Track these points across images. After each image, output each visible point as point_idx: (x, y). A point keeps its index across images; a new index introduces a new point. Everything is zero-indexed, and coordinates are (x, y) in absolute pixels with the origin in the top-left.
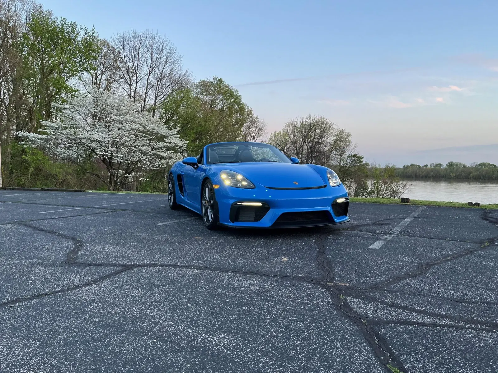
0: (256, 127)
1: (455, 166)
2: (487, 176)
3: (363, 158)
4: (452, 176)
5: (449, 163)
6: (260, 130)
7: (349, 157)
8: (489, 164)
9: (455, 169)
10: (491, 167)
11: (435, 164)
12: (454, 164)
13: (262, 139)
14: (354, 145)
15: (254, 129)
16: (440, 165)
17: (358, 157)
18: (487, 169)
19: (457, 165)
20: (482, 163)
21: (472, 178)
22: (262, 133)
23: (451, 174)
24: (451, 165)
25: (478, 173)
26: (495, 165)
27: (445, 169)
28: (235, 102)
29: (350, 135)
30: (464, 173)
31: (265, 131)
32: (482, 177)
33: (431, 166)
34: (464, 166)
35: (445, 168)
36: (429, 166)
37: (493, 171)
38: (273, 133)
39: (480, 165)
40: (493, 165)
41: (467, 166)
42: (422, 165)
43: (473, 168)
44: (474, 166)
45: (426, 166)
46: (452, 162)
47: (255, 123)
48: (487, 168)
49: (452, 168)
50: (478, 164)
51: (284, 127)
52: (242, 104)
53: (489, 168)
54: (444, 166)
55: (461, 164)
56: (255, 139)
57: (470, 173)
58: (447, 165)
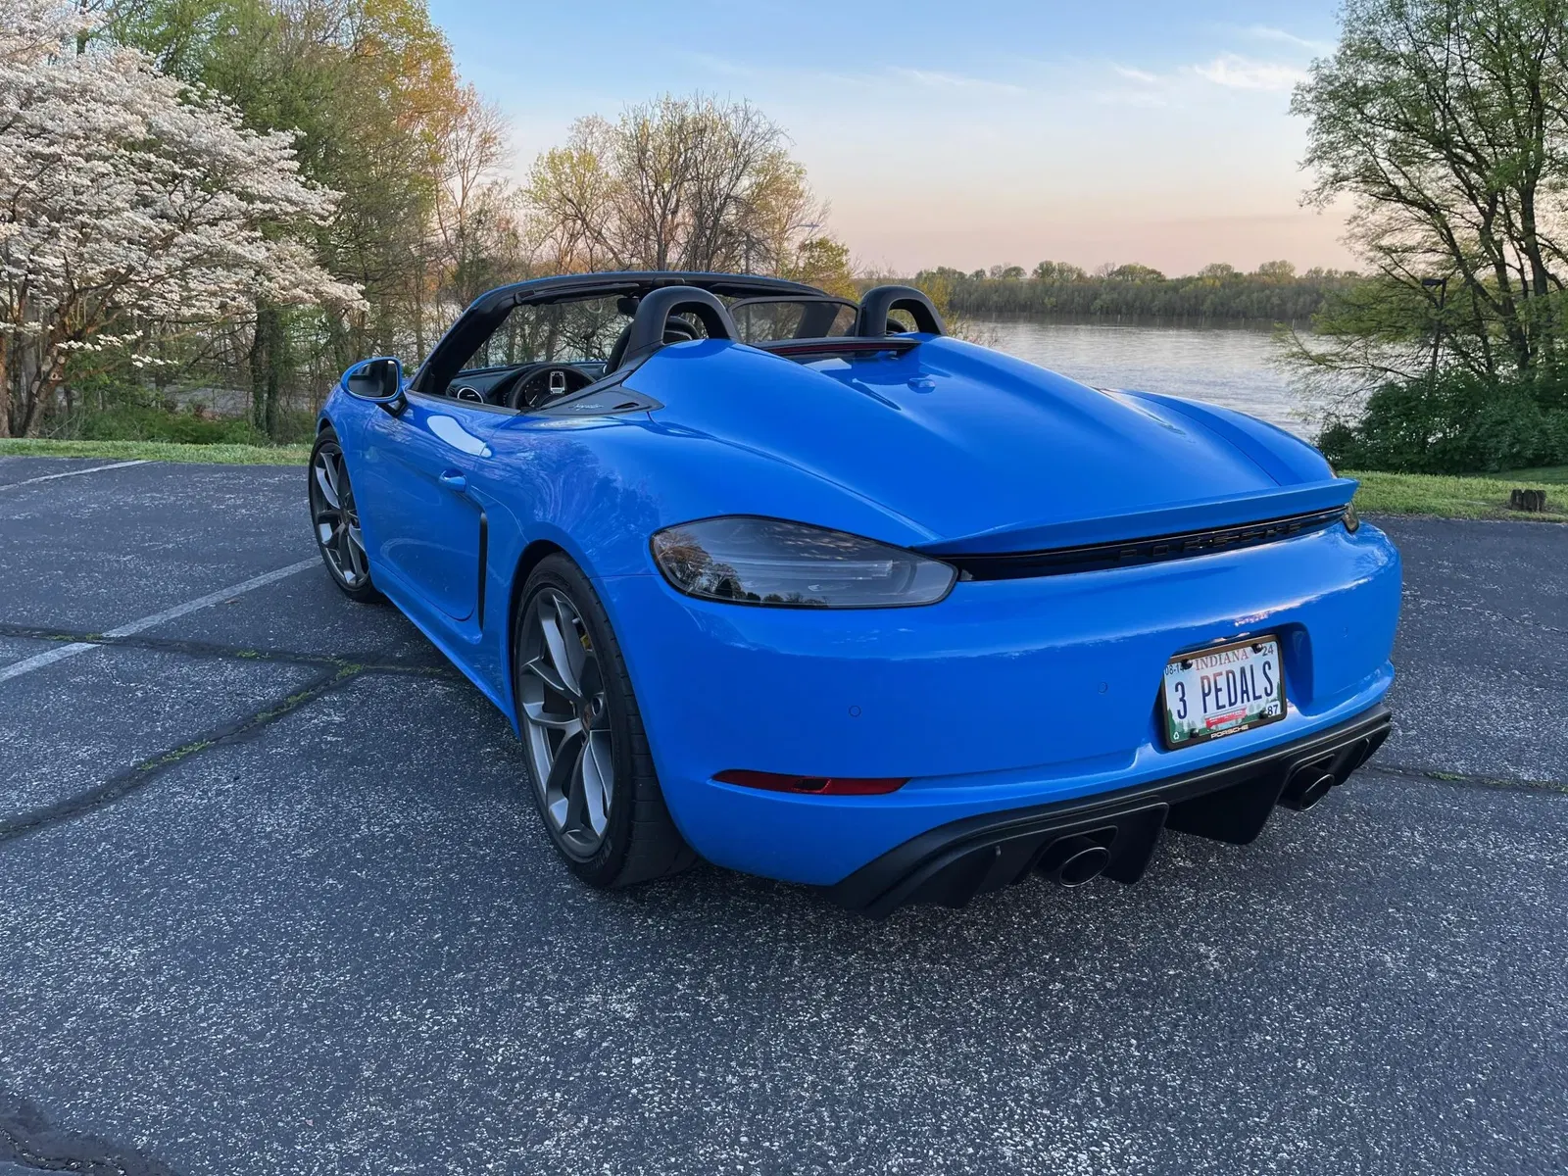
0: (472, 130)
1: (1055, 275)
2: (1137, 304)
3: (847, 251)
4: (1049, 306)
5: (1041, 265)
6: (486, 140)
7: (803, 247)
8: (1143, 268)
9: (1057, 284)
10: (1148, 277)
11: (1004, 269)
12: (1054, 269)
13: (495, 174)
14: (820, 208)
15: (463, 134)
16: (1017, 271)
17: (832, 249)
19: (1061, 272)
20: (1125, 267)
21: (1099, 313)
22: (493, 150)
23: (1046, 300)
24: (1046, 270)
25: (1115, 296)
26: (1159, 274)
27: (1032, 284)
28: (401, 22)
29: (800, 172)
30: (1079, 296)
31: (507, 146)
32: (1124, 310)
33: (993, 273)
34: (1080, 276)
35: (1031, 280)
36: (988, 274)
37: (1153, 291)
38: (546, 155)
39: (1122, 272)
40: (1154, 272)
41: (1088, 276)
42: (968, 272)
43: (1102, 281)
44: (1104, 275)
45: (979, 274)
46: (1049, 264)
47: (464, 110)
48: (1138, 282)
49: (1049, 280)
50: (1115, 269)
51: (574, 133)
52: (432, 35)
53: (1143, 281)
54: (1028, 274)
55: (1071, 270)
56: (472, 174)
57: (1096, 296)
58: (1036, 272)
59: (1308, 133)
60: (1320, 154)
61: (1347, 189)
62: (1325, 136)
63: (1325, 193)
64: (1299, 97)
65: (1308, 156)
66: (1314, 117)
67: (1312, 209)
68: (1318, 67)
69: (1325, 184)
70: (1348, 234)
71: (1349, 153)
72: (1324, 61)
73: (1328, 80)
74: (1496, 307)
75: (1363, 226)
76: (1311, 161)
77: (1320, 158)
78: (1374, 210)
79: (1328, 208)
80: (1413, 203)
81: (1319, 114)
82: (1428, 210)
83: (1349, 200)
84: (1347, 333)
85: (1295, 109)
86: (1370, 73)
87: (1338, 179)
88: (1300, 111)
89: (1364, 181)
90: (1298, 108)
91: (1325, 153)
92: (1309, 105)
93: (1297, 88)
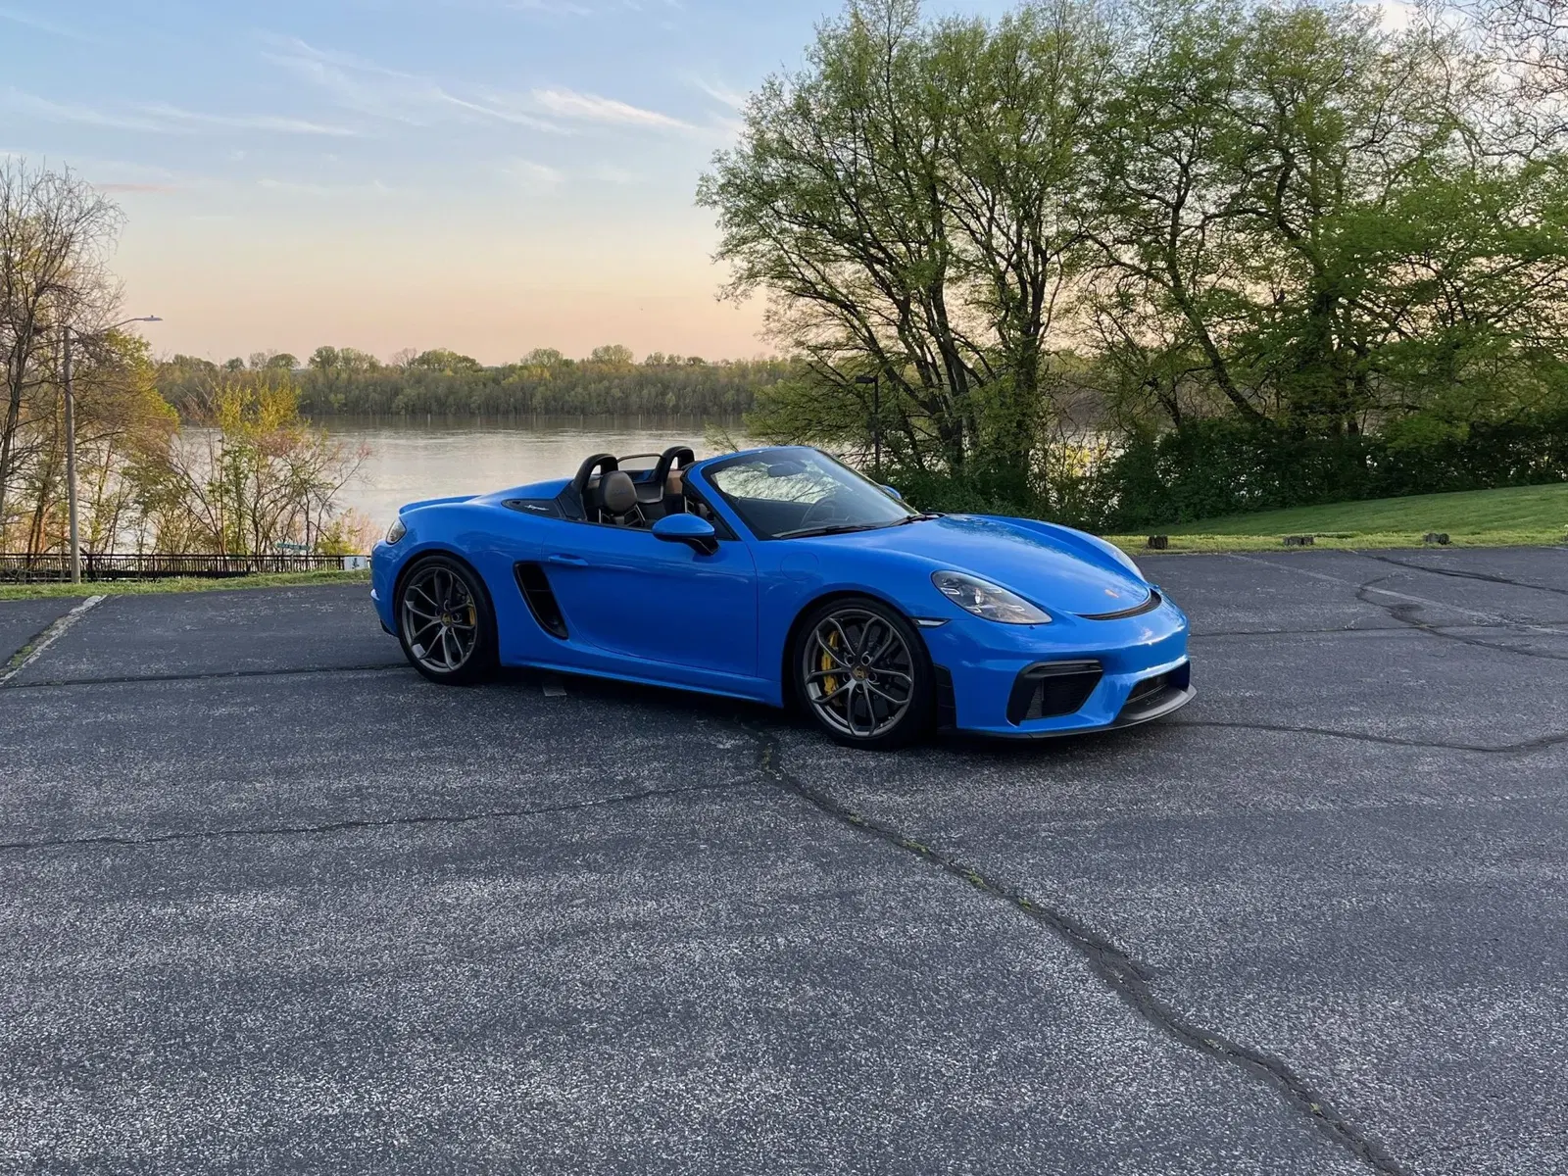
1: (339, 364)
2: (451, 399)
4: (336, 405)
5: (319, 353)
8: (452, 354)
9: (344, 376)
10: (459, 365)
11: (268, 357)
12: (337, 357)
16: (288, 359)
18: (451, 373)
19: (347, 360)
20: (429, 353)
21: (403, 412)
23: (332, 397)
24: (325, 358)
25: (422, 390)
26: (473, 362)
27: (310, 378)
30: (375, 391)
32: (435, 407)
33: (254, 364)
34: (373, 366)
35: (307, 371)
36: (247, 364)
37: (468, 384)
39: (425, 359)
40: (466, 359)
41: (384, 365)
42: (219, 361)
43: (403, 371)
44: (403, 364)
45: (235, 364)
46: (330, 350)
48: (449, 372)
49: (331, 371)
50: (417, 357)
53: (456, 373)
54: (303, 363)
55: (360, 358)
57: (396, 391)
58: (312, 361)
59: (717, 225)
60: (732, 247)
61: (763, 284)
62: (734, 229)
63: (742, 288)
64: (704, 189)
65: (720, 249)
66: (720, 210)
67: (729, 303)
68: (720, 160)
69: (740, 278)
70: (764, 330)
71: (760, 247)
72: (726, 153)
73: (733, 173)
74: (923, 404)
75: (779, 321)
76: (722, 255)
77: (729, 251)
78: (790, 307)
79: (745, 303)
80: (828, 300)
81: (726, 208)
82: (842, 305)
83: (762, 294)
84: (777, 434)
85: (701, 200)
86: (775, 169)
87: (752, 275)
88: (706, 203)
89: (779, 278)
90: (704, 200)
91: (736, 246)
92: (716, 198)
93: (702, 179)
